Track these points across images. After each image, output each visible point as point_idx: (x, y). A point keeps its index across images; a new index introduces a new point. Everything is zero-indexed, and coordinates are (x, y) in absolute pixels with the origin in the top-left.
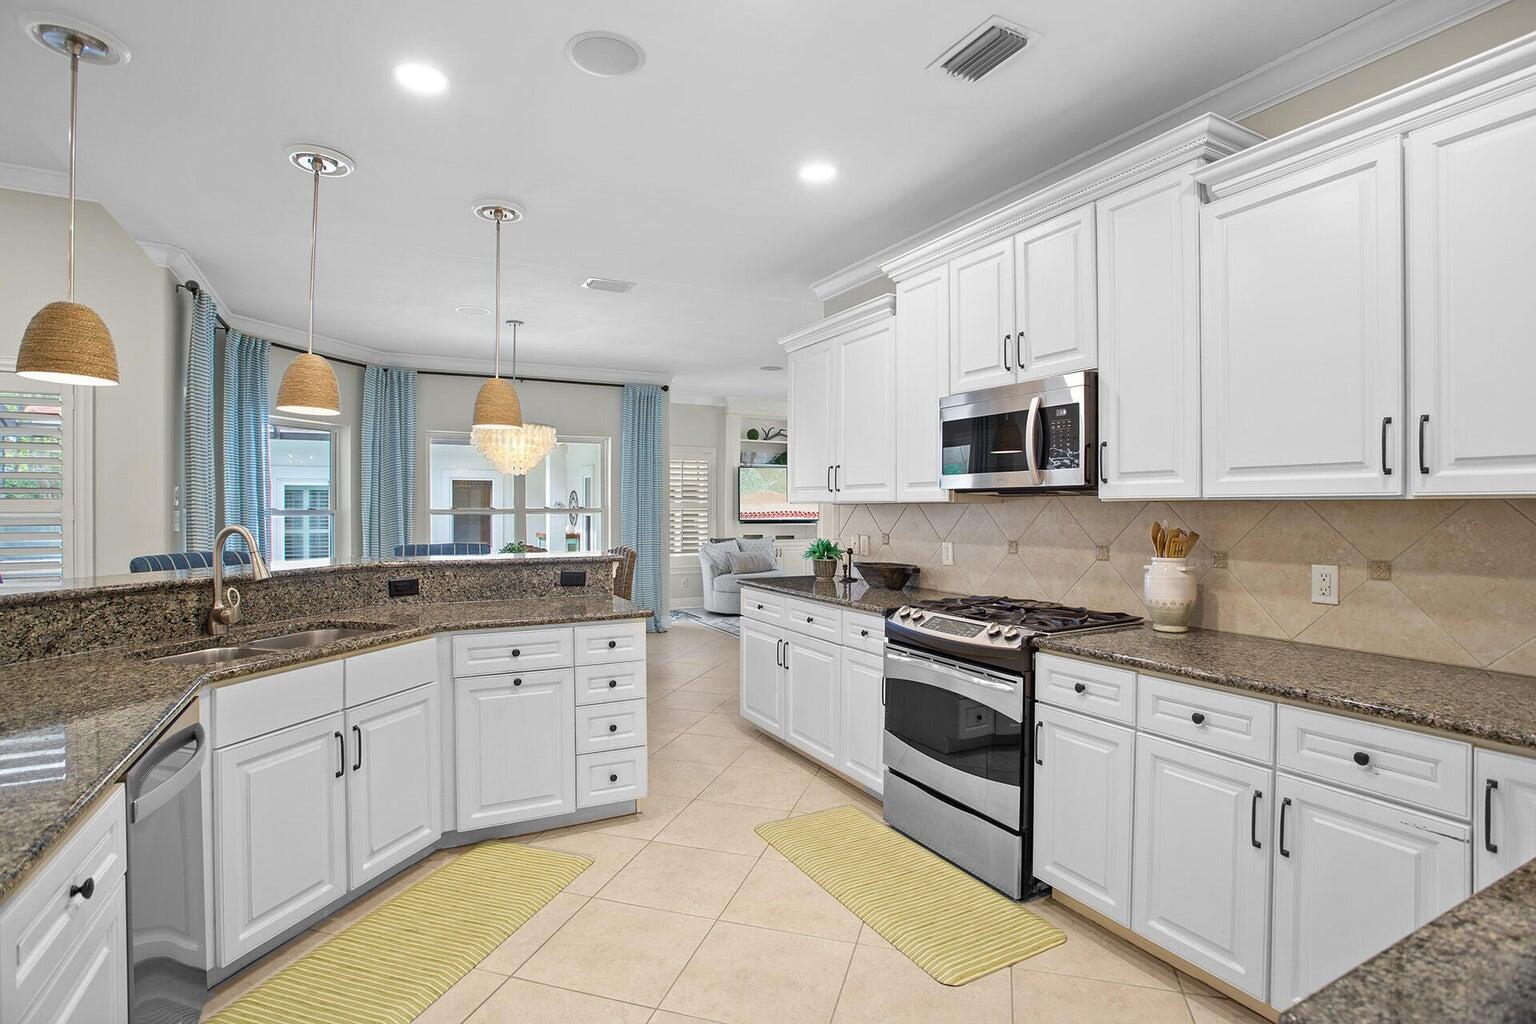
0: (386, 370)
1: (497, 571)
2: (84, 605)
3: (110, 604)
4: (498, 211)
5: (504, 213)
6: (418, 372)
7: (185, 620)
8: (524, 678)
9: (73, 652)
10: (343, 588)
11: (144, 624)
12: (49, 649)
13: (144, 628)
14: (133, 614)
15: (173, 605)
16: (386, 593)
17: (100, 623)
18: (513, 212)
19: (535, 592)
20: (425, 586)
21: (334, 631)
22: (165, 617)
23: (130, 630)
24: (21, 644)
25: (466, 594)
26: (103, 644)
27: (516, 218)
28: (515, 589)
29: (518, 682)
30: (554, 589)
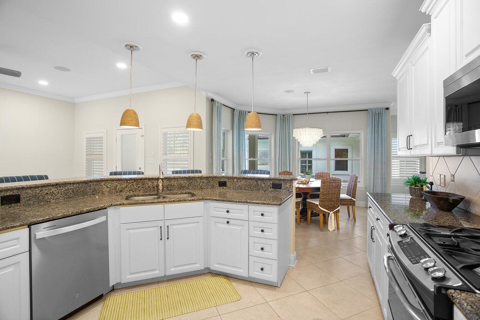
0: (284, 116)
1: (249, 181)
2: (128, 182)
3: (135, 182)
4: (253, 53)
5: (255, 53)
6: (293, 115)
7: (153, 188)
8: (231, 221)
9: (126, 193)
10: (203, 182)
11: (143, 188)
12: (121, 191)
13: (143, 189)
14: (140, 185)
15: (150, 184)
16: (218, 185)
17: (132, 186)
18: (257, 53)
19: (263, 189)
20: (228, 184)
21: (190, 195)
22: (148, 186)
23: (139, 189)
24: (115, 189)
25: (240, 188)
26: (133, 192)
27: (259, 55)
28: (256, 188)
29: (228, 222)
30: (270, 189)
